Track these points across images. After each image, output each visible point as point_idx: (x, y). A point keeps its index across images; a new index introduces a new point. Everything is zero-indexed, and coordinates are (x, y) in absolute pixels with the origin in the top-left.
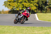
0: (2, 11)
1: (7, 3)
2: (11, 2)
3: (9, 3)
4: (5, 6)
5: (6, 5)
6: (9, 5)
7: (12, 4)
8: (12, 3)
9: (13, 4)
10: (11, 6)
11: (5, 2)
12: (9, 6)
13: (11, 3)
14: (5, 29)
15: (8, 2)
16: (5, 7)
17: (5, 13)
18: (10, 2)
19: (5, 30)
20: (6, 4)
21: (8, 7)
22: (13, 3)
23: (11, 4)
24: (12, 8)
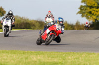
1: (86, 9)
2: (93, 7)
3: (88, 8)
5: (84, 13)
7: (96, 12)
10: (93, 14)
12: (89, 14)
13: (92, 9)
14: (80, 58)
15: (88, 6)
19: (80, 61)
20: (84, 11)
21: (88, 18)
24: (96, 20)
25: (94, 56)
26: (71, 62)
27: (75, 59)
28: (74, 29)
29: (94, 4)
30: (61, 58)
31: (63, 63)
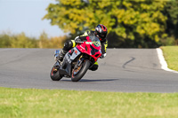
0: (42, 37)
1: (59, 11)
2: (72, 7)
3: (63, 9)
4: (50, 21)
5: (56, 17)
6: (67, 17)
7: (77, 16)
8: (75, 10)
9: (79, 15)
10: (72, 20)
11: (50, 9)
12: (64, 19)
13: (71, 10)
14: (50, 100)
15: (63, 5)
16: (52, 23)
17: (49, 47)
18: (68, 7)
19: (51, 105)
20: (55, 14)
21: (62, 26)
22: (80, 12)
23: (71, 16)
24: (77, 30)
25: (76, 96)
26: (34, 107)
27: (40, 101)
28: (36, 46)
29: (74, 2)
30: (15, 100)
31: (20, 107)
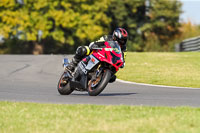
8: (9, 12)
9: (13, 17)
18: (1, 9)
22: (14, 14)
23: (5, 19)
